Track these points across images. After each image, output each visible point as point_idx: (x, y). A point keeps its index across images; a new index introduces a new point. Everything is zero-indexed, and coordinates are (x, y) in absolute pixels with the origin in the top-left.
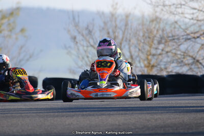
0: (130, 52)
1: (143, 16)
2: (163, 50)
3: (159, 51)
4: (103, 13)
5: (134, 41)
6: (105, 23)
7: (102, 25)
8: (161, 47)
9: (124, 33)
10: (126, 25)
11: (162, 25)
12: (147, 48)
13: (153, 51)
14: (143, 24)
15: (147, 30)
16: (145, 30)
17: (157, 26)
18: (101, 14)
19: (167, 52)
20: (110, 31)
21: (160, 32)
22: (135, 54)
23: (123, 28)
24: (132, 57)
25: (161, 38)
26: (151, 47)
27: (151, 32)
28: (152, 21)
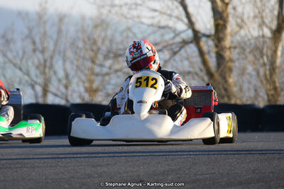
0: (65, 70)
1: (83, 18)
2: (110, 68)
3: (105, 70)
4: (27, 14)
5: (70, 54)
6: (30, 30)
7: (26, 32)
8: (108, 63)
9: (56, 45)
10: (60, 32)
11: (109, 32)
12: (89, 64)
13: (97, 69)
14: (83, 31)
15: (89, 39)
16: (86, 39)
17: (103, 34)
18: (22, 15)
19: (116, 71)
20: (37, 40)
21: (107, 43)
22: (72, 73)
23: (55, 36)
24: (67, 76)
25: (109, 52)
26: (93, 62)
27: (95, 42)
28: (96, 26)
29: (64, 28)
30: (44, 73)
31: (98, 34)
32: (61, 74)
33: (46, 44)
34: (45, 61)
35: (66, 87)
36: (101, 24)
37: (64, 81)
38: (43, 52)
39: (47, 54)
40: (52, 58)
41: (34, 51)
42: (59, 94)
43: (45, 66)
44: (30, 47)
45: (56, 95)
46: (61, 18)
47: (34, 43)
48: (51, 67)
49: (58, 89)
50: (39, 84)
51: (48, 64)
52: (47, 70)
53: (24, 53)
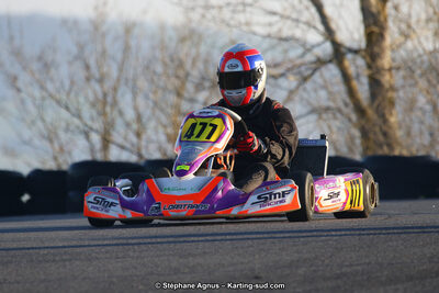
0: (136, 108)
1: (163, 27)
4: (76, 22)
5: (143, 83)
6: (81, 47)
7: (75, 50)
8: (202, 96)
9: (121, 70)
10: (126, 49)
11: (203, 49)
12: (172, 98)
13: (186, 107)
14: (163, 47)
15: (172, 61)
16: (167, 60)
17: (194, 52)
18: (68, 24)
20: (92, 62)
21: (200, 65)
22: (146, 113)
23: (119, 56)
24: (139, 118)
25: (203, 78)
26: (179, 95)
27: (181, 65)
28: (183, 40)
29: (133, 43)
30: (103, 114)
31: (185, 51)
32: (130, 114)
33: (105, 69)
34: (105, 95)
35: (138, 135)
36: (190, 36)
37: (135, 126)
38: (101, 81)
39: (108, 85)
40: (115, 89)
41: (88, 79)
42: (128, 145)
43: (105, 103)
44: (81, 74)
45: (122, 147)
46: (129, 29)
47: (87, 67)
48: (115, 103)
49: (125, 139)
50: (97, 131)
51: (109, 99)
52: (108, 109)
53: (72, 83)
